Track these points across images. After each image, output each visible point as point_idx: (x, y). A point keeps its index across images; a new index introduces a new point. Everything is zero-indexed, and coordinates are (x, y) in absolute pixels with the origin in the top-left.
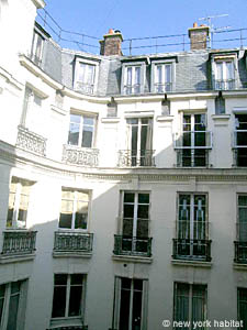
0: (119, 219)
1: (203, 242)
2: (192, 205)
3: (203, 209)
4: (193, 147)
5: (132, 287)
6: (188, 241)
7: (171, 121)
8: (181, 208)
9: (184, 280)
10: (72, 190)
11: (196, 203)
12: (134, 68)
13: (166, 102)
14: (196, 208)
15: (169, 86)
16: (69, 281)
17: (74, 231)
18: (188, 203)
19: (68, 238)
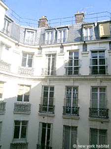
0: (41, 98)
1: (76, 108)
3: (77, 93)
4: (73, 66)
5: (47, 127)
6: (70, 107)
7: (63, 55)
8: (67, 93)
9: (68, 125)
10: (23, 85)
11: (74, 91)
12: (50, 33)
13: (62, 47)
14: (74, 93)
15: (64, 39)
17: (23, 102)
18: (71, 91)
19: (21, 106)
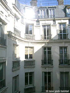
0: (42, 55)
1: (67, 60)
2: (63, 50)
3: (66, 51)
4: (62, 33)
6: (63, 60)
7: (56, 26)
8: (60, 51)
9: (63, 71)
10: (27, 47)
12: (43, 10)
14: (64, 51)
15: (54, 16)
16: (29, 74)
17: (29, 59)
